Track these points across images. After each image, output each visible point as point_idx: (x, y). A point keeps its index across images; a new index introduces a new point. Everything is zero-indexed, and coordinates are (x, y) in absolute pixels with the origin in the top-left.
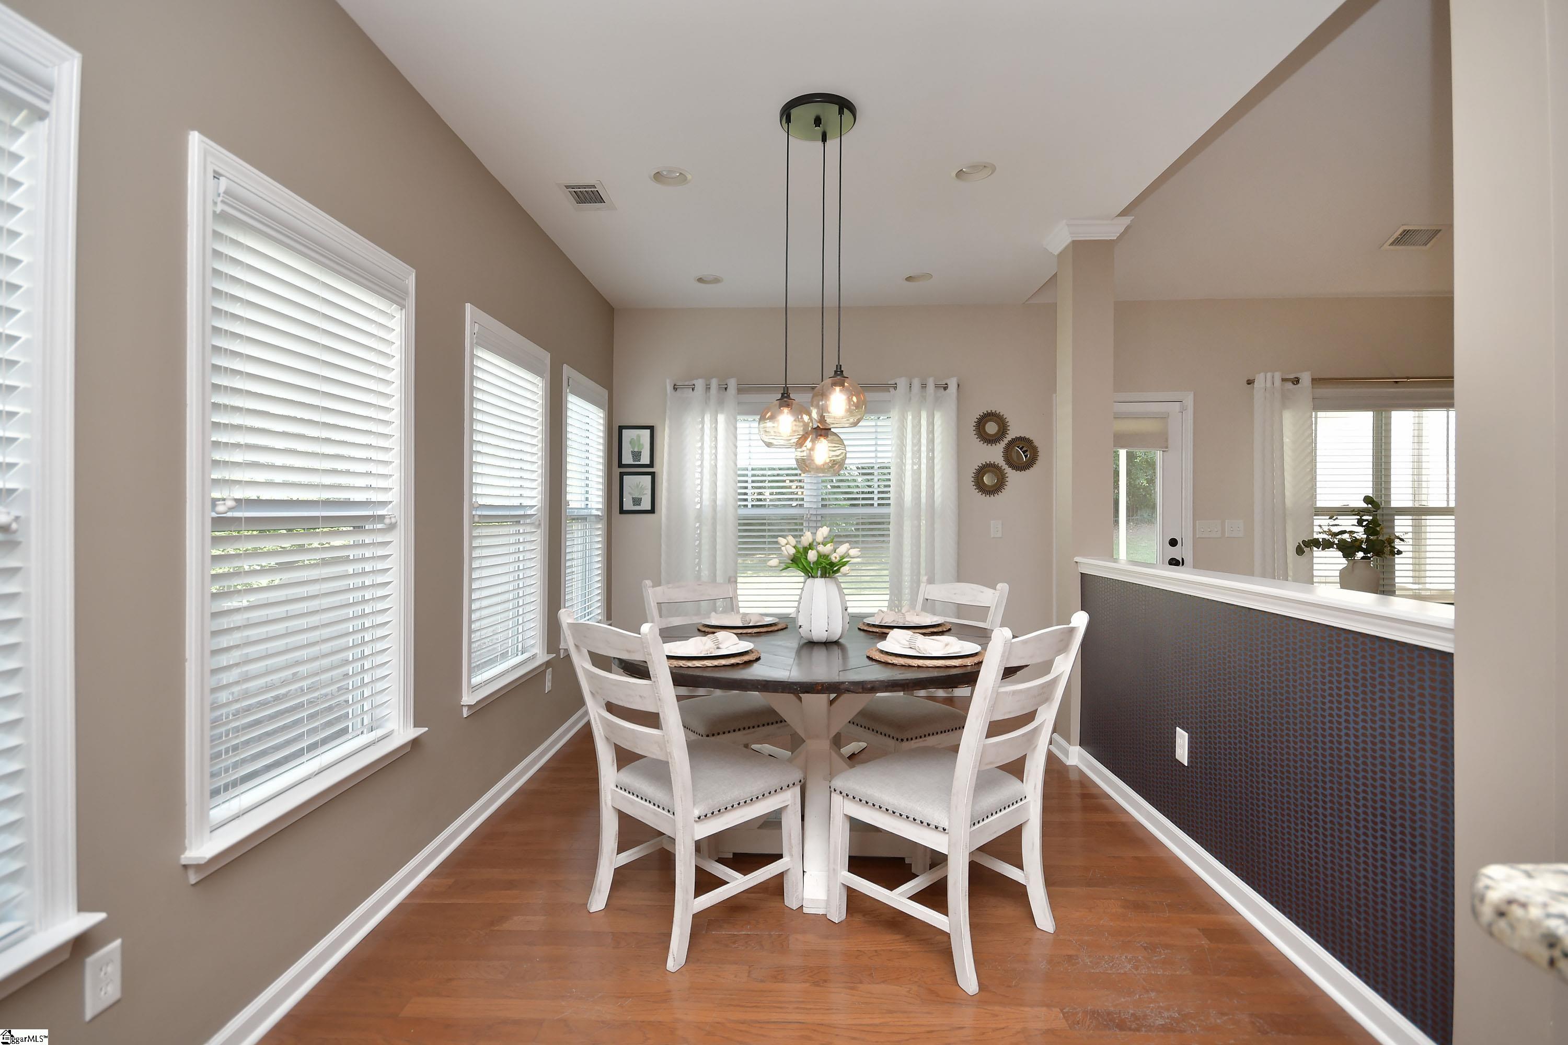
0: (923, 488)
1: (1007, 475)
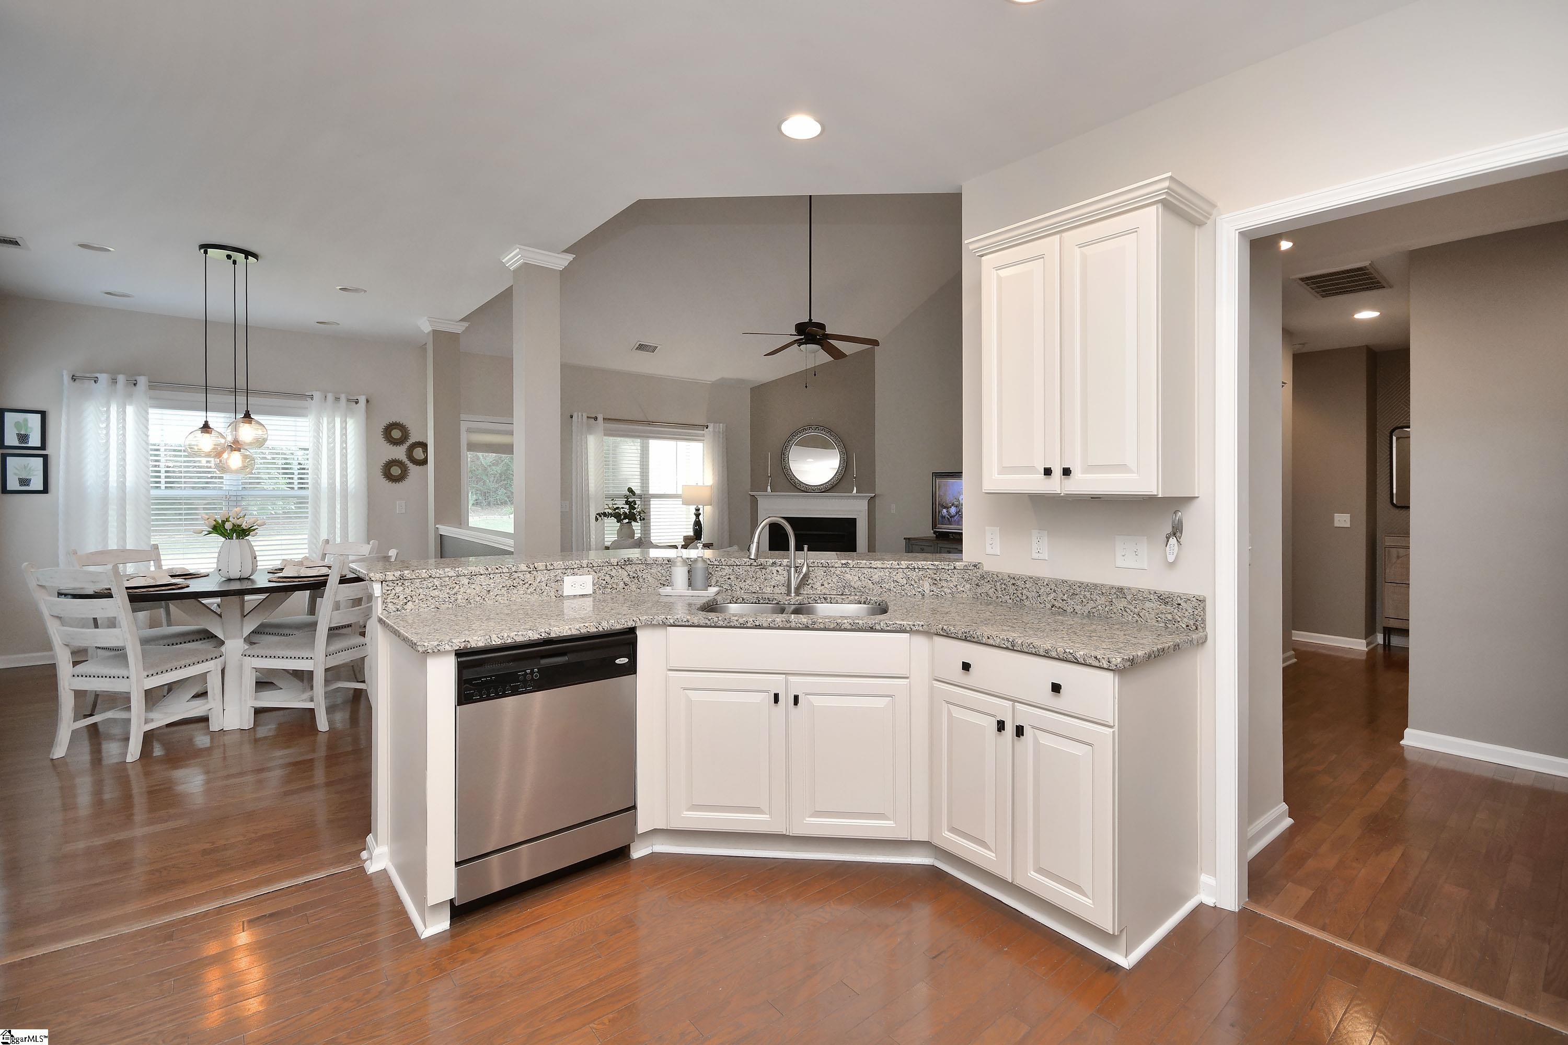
0: (338, 476)
1: (409, 468)
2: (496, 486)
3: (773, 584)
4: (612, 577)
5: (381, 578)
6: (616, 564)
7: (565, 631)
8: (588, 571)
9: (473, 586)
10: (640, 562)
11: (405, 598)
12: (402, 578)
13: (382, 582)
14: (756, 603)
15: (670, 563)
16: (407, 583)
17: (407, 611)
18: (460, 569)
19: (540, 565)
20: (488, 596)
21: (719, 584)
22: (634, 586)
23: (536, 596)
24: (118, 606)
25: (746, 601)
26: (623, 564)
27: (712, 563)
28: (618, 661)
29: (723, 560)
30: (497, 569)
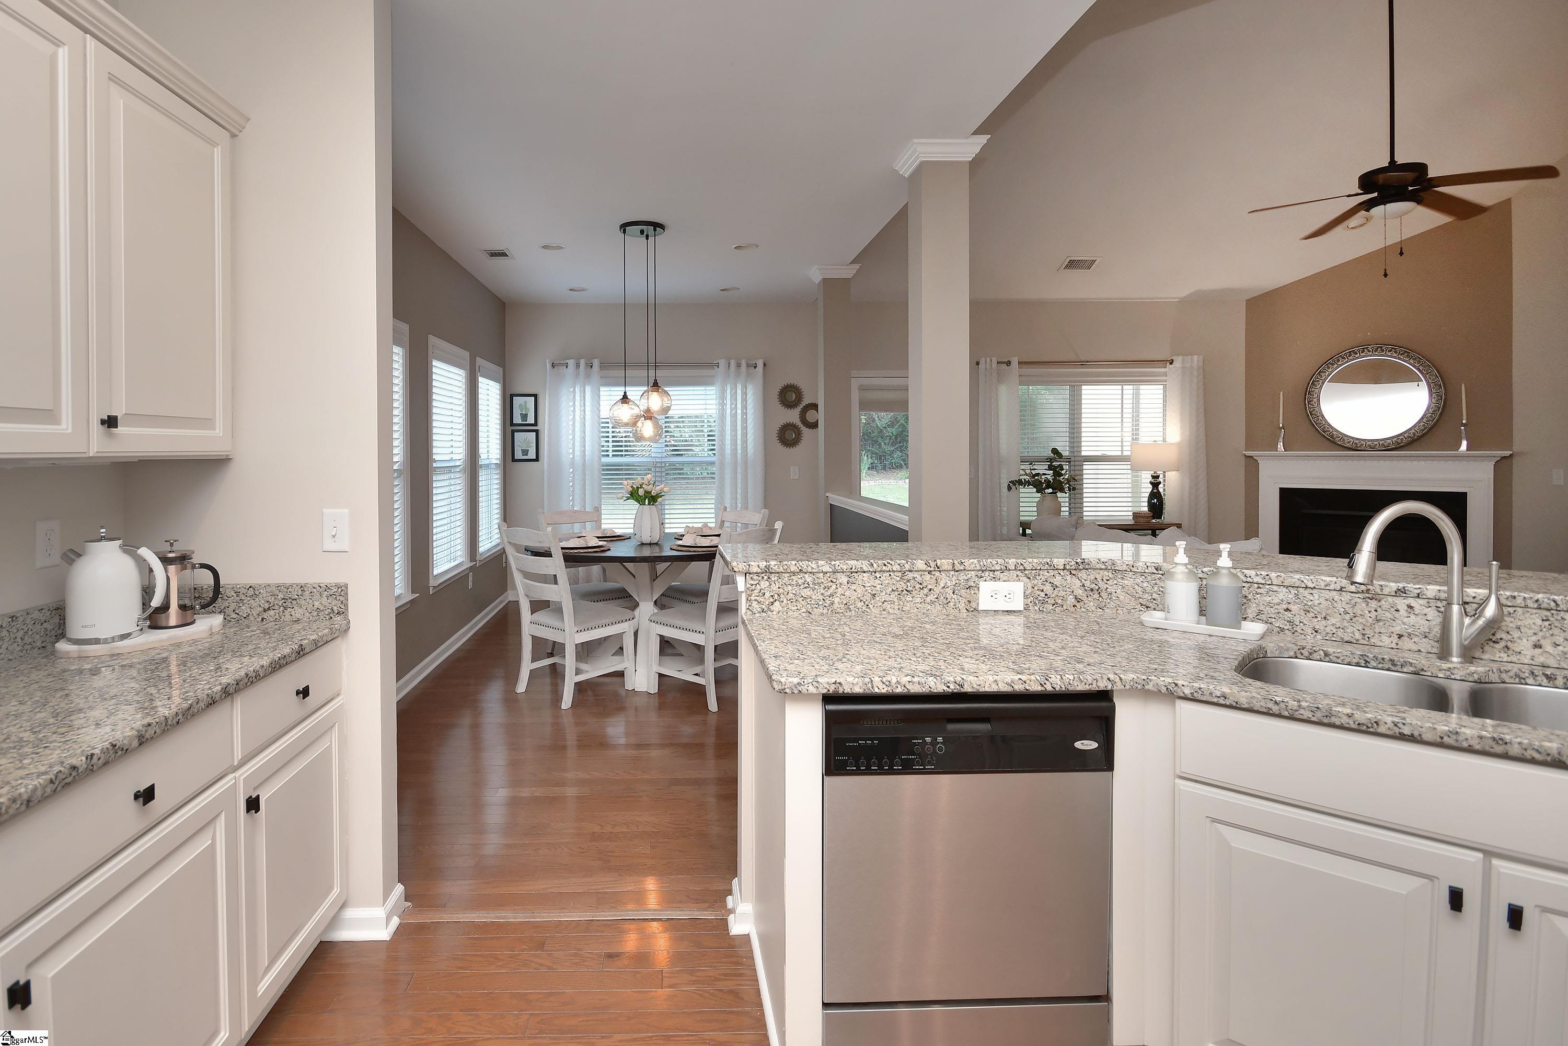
0: (739, 442)
1: (802, 432)
2: (892, 449)
3: (1398, 629)
4: (1055, 587)
5: (745, 568)
6: (1062, 568)
7: (987, 685)
8: (1017, 576)
9: (853, 587)
10: (1104, 567)
11: (772, 596)
12: (767, 571)
13: (746, 574)
14: (1358, 665)
15: (1161, 572)
16: (774, 578)
17: (774, 613)
18: (837, 562)
19: (945, 563)
20: (872, 602)
21: (1263, 617)
22: (1092, 604)
23: (939, 608)
24: (555, 565)
25: (1335, 659)
26: (1073, 567)
27: (1249, 580)
28: (1078, 745)
29: (1273, 575)
30: (885, 565)
